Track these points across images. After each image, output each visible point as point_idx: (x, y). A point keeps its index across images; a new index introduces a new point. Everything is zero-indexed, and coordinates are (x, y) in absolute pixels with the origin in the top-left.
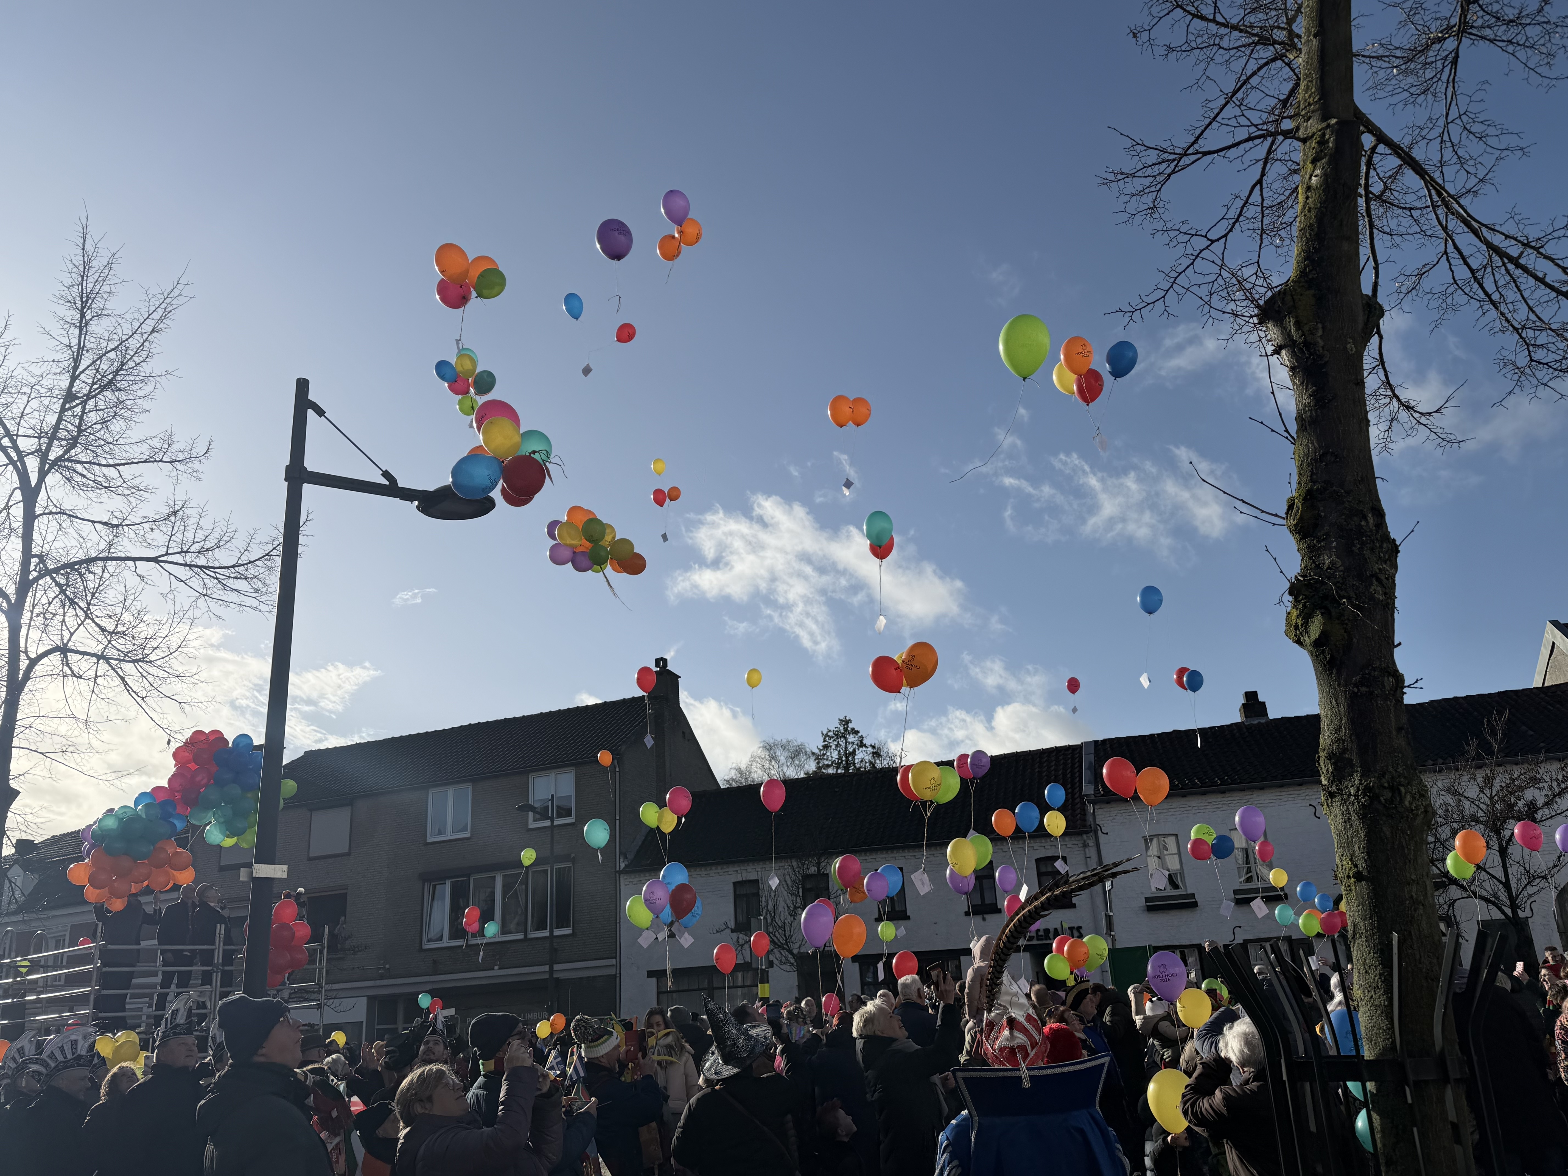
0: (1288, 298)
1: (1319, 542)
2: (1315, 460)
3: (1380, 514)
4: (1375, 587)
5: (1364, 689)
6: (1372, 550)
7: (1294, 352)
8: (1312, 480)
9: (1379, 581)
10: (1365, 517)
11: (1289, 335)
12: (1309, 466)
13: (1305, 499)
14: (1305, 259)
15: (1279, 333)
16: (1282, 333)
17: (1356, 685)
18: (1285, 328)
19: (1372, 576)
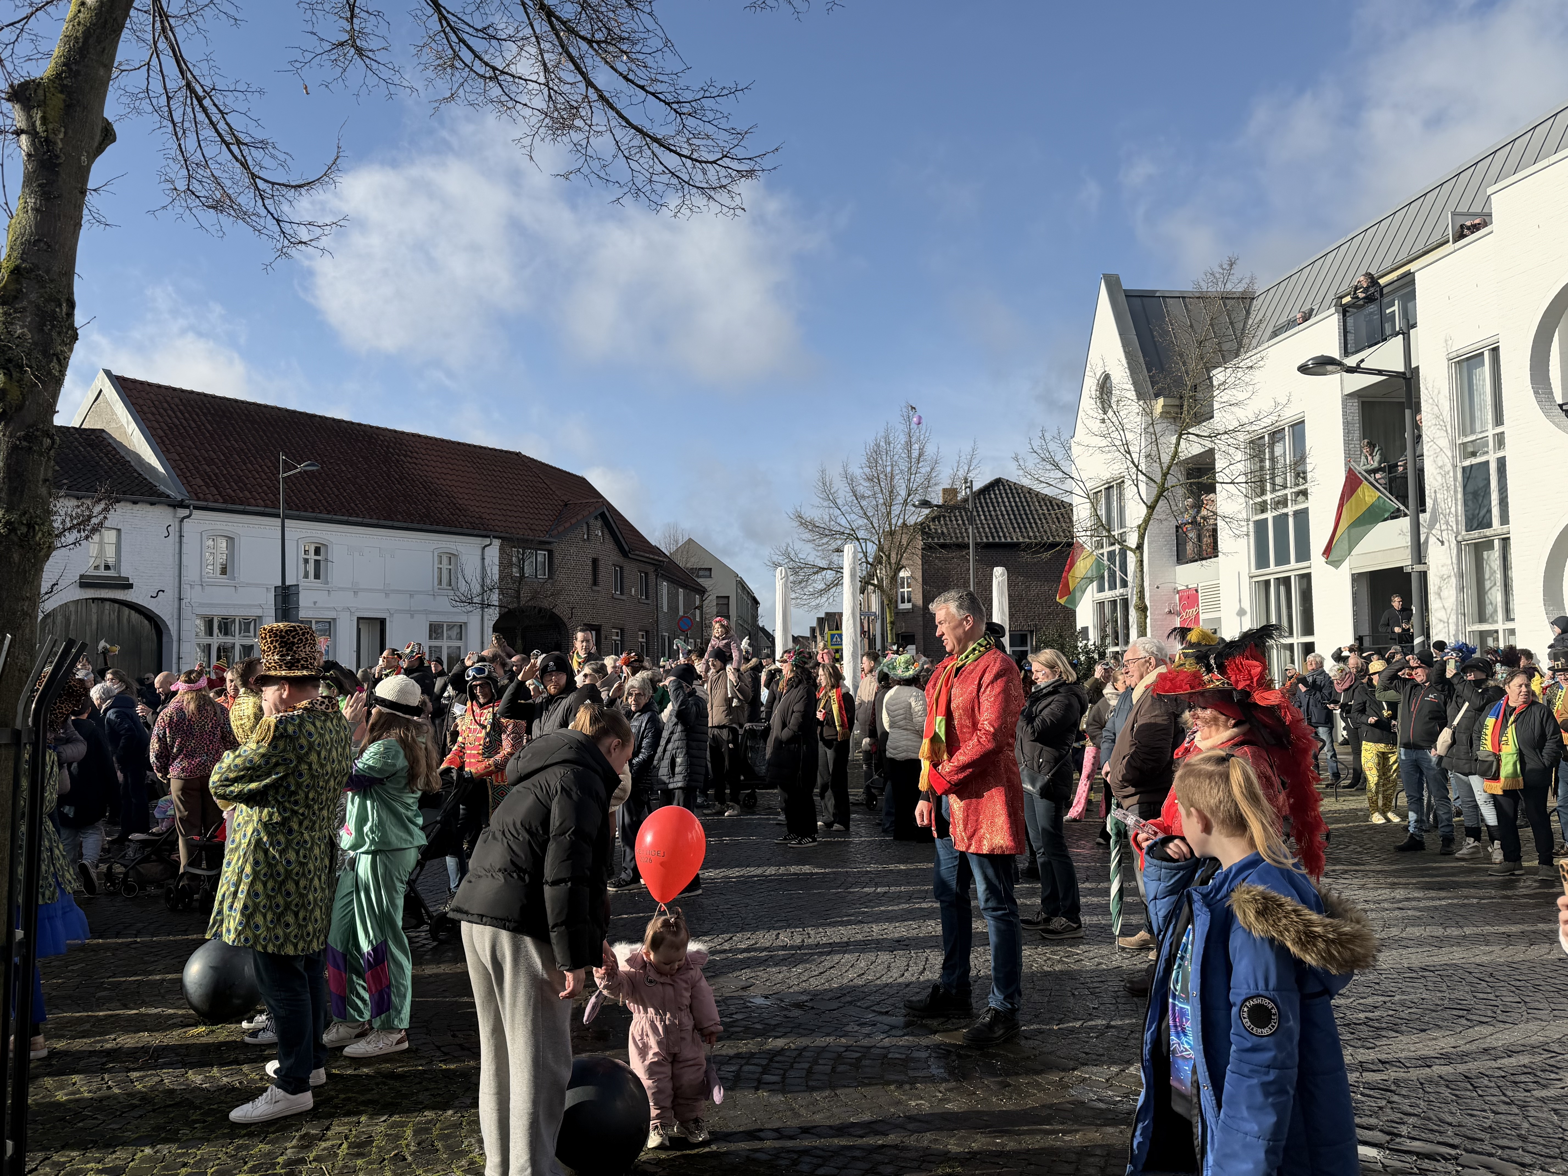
0: (40, 92)
1: (15, 312)
2: (29, 242)
3: (72, 305)
4: (54, 364)
5: (25, 444)
6: (59, 333)
7: (33, 141)
8: (21, 258)
9: (59, 360)
10: (60, 306)
11: (34, 124)
12: (22, 244)
13: (12, 272)
14: (64, 64)
15: (24, 118)
16: (27, 120)
17: (19, 439)
18: (31, 117)
19: (54, 354)
